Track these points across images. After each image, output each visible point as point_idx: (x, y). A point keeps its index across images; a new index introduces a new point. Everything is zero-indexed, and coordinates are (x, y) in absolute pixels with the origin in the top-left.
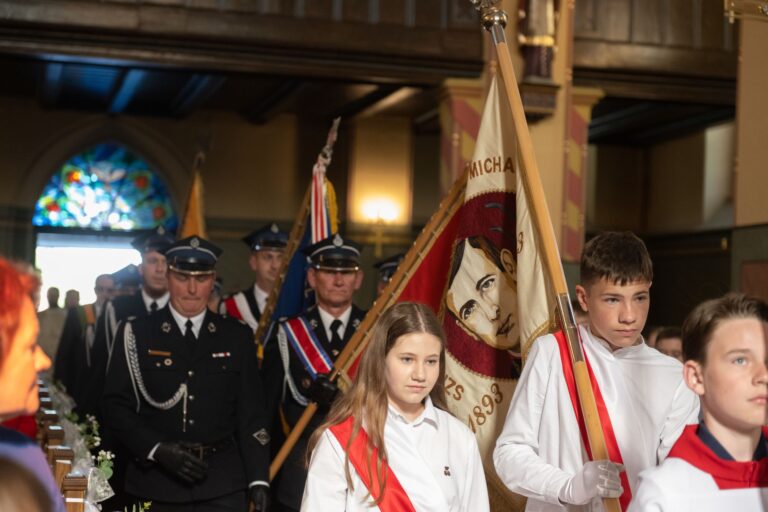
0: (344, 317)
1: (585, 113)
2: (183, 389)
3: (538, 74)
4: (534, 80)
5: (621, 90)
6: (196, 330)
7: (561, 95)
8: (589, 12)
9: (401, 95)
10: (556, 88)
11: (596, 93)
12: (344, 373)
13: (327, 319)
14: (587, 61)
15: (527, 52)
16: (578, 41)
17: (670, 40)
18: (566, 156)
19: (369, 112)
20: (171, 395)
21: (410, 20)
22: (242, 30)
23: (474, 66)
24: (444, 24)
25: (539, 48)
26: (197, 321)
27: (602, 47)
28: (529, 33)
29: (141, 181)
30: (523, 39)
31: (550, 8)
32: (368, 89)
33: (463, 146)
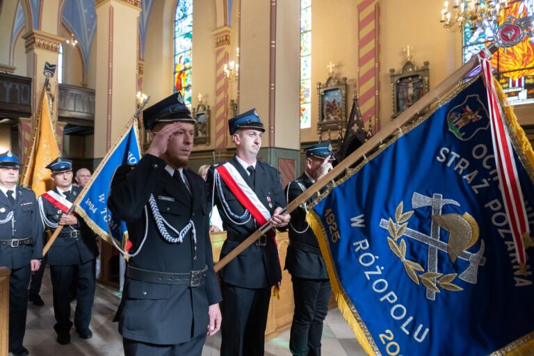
1: (62, 128)
5: (72, 123)
8: (63, 103)
9: (6, 120)
11: (65, 123)
14: (63, 115)
17: (86, 111)
21: (8, 100)
23: (28, 114)
24: (19, 102)
27: (67, 112)
33: (26, 136)
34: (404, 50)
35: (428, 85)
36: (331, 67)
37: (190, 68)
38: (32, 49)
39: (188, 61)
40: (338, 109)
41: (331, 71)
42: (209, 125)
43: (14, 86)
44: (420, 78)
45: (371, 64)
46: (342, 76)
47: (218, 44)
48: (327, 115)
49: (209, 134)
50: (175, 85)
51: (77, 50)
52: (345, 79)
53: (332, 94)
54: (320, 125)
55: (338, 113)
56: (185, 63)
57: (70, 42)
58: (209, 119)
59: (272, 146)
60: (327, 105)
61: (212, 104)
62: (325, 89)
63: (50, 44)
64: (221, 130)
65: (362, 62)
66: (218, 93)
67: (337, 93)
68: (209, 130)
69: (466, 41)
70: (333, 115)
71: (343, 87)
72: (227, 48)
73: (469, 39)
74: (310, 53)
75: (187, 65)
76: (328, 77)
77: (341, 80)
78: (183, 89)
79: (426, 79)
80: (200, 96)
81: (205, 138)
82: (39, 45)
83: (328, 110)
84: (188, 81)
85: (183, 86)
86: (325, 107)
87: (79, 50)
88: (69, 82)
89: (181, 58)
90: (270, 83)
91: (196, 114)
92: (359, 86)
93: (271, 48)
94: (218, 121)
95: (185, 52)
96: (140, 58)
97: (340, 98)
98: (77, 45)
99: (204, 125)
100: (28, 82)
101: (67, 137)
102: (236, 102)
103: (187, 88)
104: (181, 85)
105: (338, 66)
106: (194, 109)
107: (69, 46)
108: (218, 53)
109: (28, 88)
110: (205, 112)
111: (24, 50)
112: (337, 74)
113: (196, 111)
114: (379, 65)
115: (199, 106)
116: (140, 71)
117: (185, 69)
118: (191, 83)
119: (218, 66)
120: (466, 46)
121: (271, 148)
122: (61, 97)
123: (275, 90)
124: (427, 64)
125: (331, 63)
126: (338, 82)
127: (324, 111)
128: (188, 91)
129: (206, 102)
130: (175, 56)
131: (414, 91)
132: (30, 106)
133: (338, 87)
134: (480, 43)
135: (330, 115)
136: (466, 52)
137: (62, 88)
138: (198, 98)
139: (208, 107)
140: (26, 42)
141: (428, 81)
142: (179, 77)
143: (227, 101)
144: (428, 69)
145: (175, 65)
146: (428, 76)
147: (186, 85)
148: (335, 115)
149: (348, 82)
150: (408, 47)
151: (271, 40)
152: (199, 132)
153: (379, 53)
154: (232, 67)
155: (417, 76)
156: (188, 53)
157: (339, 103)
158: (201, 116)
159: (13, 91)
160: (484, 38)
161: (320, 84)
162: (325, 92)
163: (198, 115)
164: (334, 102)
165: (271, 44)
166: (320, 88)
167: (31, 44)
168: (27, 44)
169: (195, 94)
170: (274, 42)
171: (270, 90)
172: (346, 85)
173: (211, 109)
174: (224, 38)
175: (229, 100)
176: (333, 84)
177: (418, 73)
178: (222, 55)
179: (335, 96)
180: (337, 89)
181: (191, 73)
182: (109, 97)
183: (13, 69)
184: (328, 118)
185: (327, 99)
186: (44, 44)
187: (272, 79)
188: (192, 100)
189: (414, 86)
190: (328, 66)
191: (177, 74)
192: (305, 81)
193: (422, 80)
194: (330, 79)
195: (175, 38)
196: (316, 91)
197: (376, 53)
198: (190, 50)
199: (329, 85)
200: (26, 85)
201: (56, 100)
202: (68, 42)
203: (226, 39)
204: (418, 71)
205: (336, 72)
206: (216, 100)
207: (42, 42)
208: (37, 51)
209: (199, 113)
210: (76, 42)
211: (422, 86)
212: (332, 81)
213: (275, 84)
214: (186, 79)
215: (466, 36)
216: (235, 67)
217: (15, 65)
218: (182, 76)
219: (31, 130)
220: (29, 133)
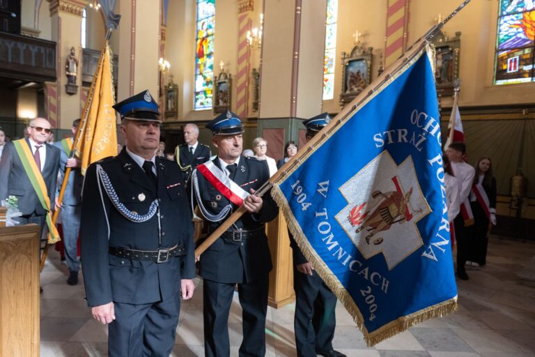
3: (72, 82)
4: (71, 84)
7: (79, 89)
8: (86, 68)
9: (31, 84)
10: (77, 87)
14: (86, 80)
15: (69, 76)
16: (84, 75)
18: (81, 105)
19: (22, 87)
21: (33, 64)
23: (54, 79)
24: (44, 66)
25: (72, 76)
27: (90, 77)
28: (69, 72)
30: (67, 73)
31: (75, 65)
32: (20, 82)
33: (51, 100)
34: (436, 19)
35: (458, 57)
36: (357, 36)
37: (212, 35)
38: (57, 12)
39: (210, 27)
40: (362, 81)
41: (357, 40)
42: (230, 94)
43: (39, 50)
44: (450, 49)
45: (399, 33)
46: (368, 46)
47: (241, 10)
48: (351, 86)
49: (230, 103)
50: (197, 51)
51: (100, 14)
52: (371, 49)
53: (356, 64)
54: (342, 96)
55: (362, 85)
56: (207, 29)
57: (94, 6)
58: (230, 88)
59: (294, 116)
60: (351, 76)
61: (233, 72)
62: (350, 59)
63: (74, 8)
64: (242, 99)
65: (389, 31)
66: (240, 61)
67: (361, 64)
68: (230, 99)
69: (502, 10)
70: (356, 87)
71: (368, 58)
72: (250, 14)
73: (506, 8)
74: (336, 21)
75: (210, 31)
76: (353, 47)
77: (367, 50)
78: (205, 57)
79: (457, 50)
80: (222, 64)
81: (226, 107)
82: (63, 9)
83: (352, 81)
84: (210, 47)
85: (205, 53)
86: (349, 78)
87: (102, 14)
88: (92, 48)
89: (203, 24)
90: (294, 51)
91: (217, 82)
92: (385, 57)
93: (296, 14)
94: (239, 90)
95: (207, 18)
96: (163, 24)
97: (365, 69)
98: (100, 9)
99: (225, 94)
100: (52, 46)
102: (258, 71)
103: (209, 55)
104: (203, 52)
105: (365, 35)
106: (216, 77)
107: (93, 9)
108: (241, 19)
109: (53, 52)
110: (227, 81)
111: (48, 13)
112: (363, 44)
113: (217, 79)
114: (407, 35)
115: (220, 74)
116: (163, 37)
117: (208, 36)
118: (213, 51)
119: (241, 33)
120: (503, 16)
121: (292, 118)
122: (85, 62)
123: (298, 58)
124: (458, 34)
125: (357, 32)
126: (364, 52)
127: (348, 82)
128: (210, 58)
129: (228, 71)
130: (197, 21)
131: (443, 63)
132: (54, 70)
133: (364, 57)
134: (518, 13)
135: (353, 87)
136: (502, 22)
137: (86, 53)
138: (219, 67)
139: (230, 75)
140: (50, 5)
141: (459, 53)
142: (201, 44)
143: (249, 69)
144: (459, 40)
145: (198, 31)
146: (459, 48)
147: (208, 52)
148: (359, 86)
149: (374, 52)
150: (440, 17)
151: (296, 6)
152: (220, 101)
153: (408, 21)
154: (255, 34)
155: (447, 47)
156: (211, 19)
157: (363, 74)
158: (223, 85)
159: (39, 55)
160: (522, 7)
161: (345, 54)
162: (350, 62)
163: (220, 84)
164: (358, 73)
165: (296, 10)
166: (344, 58)
167: (55, 7)
168: (52, 7)
169: (217, 62)
170: (299, 8)
171: (294, 58)
172: (372, 55)
173: (233, 77)
174: (248, 4)
175: (251, 68)
176: (358, 54)
177: (449, 44)
178: (245, 22)
179: (359, 67)
180: (362, 60)
181: (213, 40)
182: (132, 63)
183: (38, 33)
184: (352, 89)
185: (351, 69)
186: (68, 8)
187: (296, 47)
188: (214, 68)
189: (443, 59)
190: (354, 35)
191: (199, 41)
192: (329, 51)
193: (452, 52)
194: (355, 48)
195: (198, 3)
196: (341, 61)
197: (405, 22)
198: (213, 15)
199: (354, 55)
200: (51, 49)
201: (80, 64)
202: (91, 5)
203: (250, 5)
204: (448, 42)
205: (362, 41)
206: (237, 69)
207: (66, 5)
208: (61, 14)
209: (221, 81)
210: (99, 5)
211: (451, 58)
212: (357, 50)
213: (298, 52)
214: (209, 47)
215: (503, 5)
216: (258, 34)
217: (40, 29)
218: (204, 43)
219: (56, 95)
220: (54, 97)
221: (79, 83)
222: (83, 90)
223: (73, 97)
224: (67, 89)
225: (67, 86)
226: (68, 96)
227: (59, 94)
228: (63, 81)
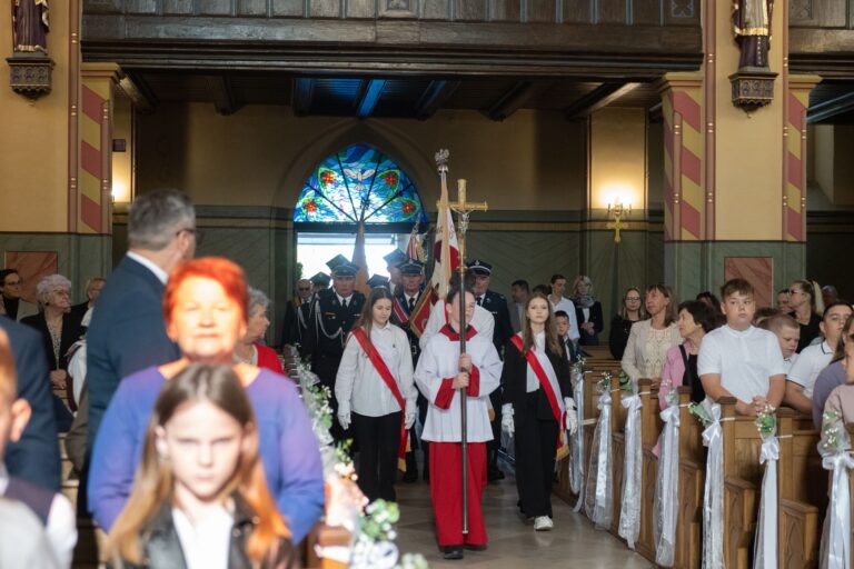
0: (415, 297)
1: (804, 98)
2: (340, 329)
3: (755, 62)
4: (750, 69)
6: (347, 304)
7: (779, 81)
9: (630, 87)
10: (775, 75)
11: (815, 78)
12: (413, 322)
13: (408, 298)
14: (806, 48)
15: (743, 42)
16: (794, 28)
18: (784, 140)
20: (335, 332)
21: (629, 19)
22: (471, 37)
23: (693, 59)
24: (662, 20)
25: (754, 39)
26: (348, 299)
27: (819, 34)
28: (744, 25)
29: (391, 178)
30: (738, 31)
33: (687, 137)
101: (827, 132)
132: (696, 27)
219: (703, 119)
220: (696, 127)
221: (777, 61)
222: (794, 86)
223: (760, 116)
224: (736, 92)
225: (735, 80)
226: (741, 113)
227: (711, 113)
228: (724, 59)
